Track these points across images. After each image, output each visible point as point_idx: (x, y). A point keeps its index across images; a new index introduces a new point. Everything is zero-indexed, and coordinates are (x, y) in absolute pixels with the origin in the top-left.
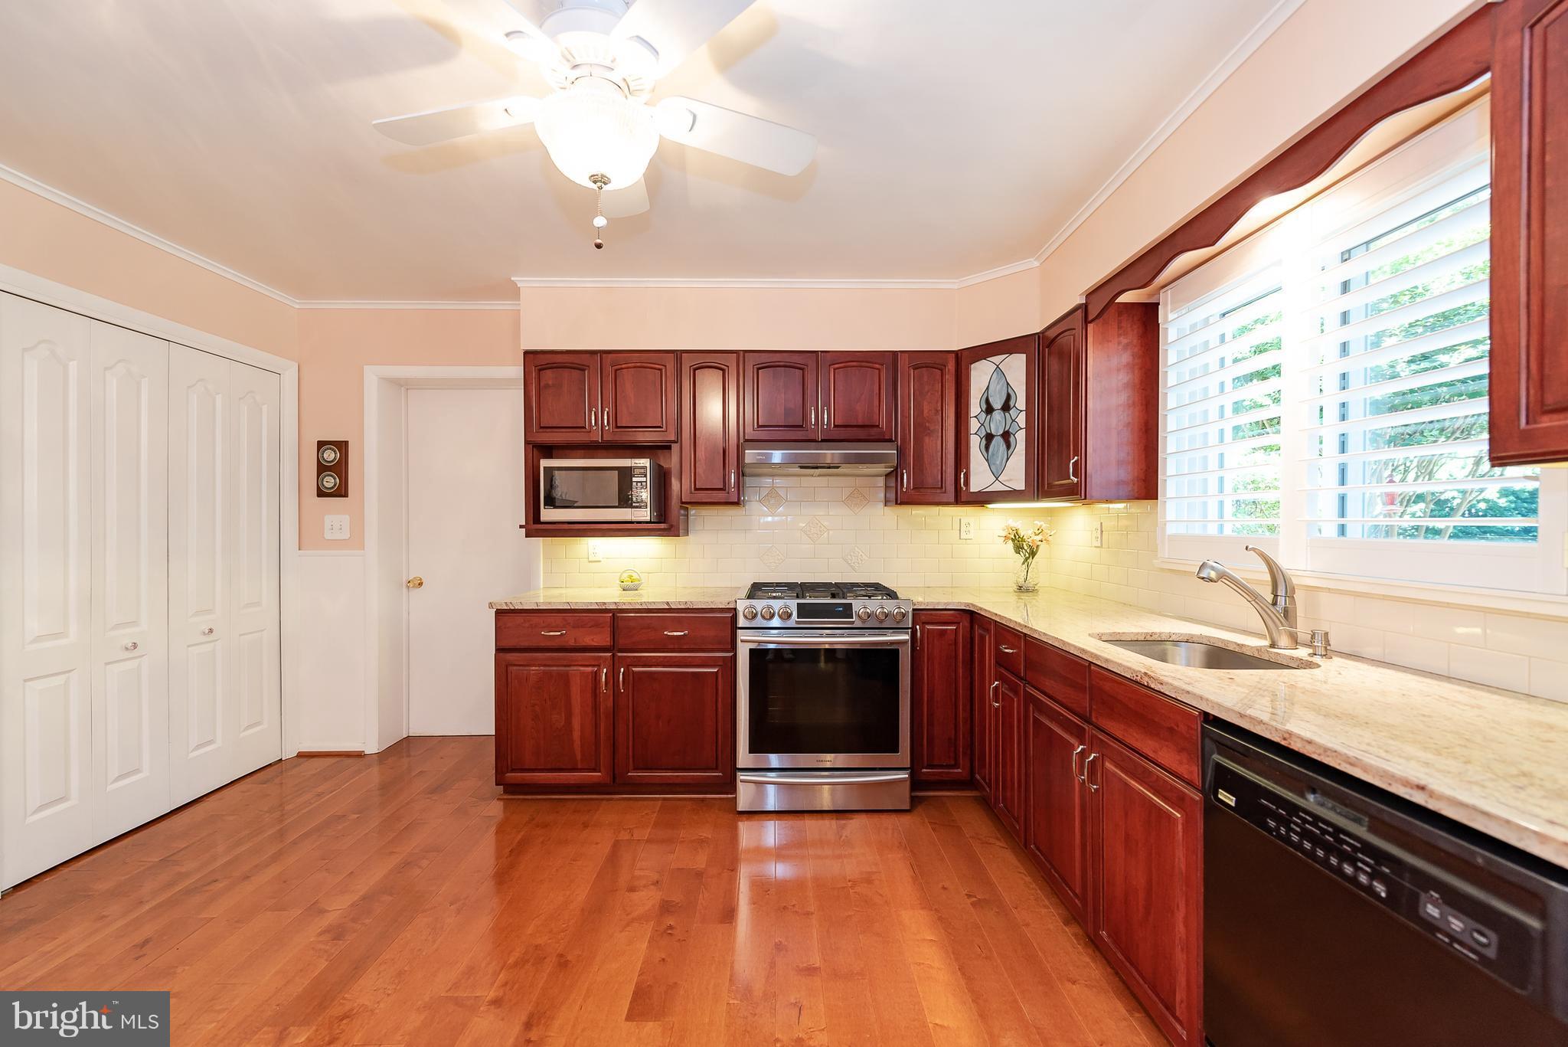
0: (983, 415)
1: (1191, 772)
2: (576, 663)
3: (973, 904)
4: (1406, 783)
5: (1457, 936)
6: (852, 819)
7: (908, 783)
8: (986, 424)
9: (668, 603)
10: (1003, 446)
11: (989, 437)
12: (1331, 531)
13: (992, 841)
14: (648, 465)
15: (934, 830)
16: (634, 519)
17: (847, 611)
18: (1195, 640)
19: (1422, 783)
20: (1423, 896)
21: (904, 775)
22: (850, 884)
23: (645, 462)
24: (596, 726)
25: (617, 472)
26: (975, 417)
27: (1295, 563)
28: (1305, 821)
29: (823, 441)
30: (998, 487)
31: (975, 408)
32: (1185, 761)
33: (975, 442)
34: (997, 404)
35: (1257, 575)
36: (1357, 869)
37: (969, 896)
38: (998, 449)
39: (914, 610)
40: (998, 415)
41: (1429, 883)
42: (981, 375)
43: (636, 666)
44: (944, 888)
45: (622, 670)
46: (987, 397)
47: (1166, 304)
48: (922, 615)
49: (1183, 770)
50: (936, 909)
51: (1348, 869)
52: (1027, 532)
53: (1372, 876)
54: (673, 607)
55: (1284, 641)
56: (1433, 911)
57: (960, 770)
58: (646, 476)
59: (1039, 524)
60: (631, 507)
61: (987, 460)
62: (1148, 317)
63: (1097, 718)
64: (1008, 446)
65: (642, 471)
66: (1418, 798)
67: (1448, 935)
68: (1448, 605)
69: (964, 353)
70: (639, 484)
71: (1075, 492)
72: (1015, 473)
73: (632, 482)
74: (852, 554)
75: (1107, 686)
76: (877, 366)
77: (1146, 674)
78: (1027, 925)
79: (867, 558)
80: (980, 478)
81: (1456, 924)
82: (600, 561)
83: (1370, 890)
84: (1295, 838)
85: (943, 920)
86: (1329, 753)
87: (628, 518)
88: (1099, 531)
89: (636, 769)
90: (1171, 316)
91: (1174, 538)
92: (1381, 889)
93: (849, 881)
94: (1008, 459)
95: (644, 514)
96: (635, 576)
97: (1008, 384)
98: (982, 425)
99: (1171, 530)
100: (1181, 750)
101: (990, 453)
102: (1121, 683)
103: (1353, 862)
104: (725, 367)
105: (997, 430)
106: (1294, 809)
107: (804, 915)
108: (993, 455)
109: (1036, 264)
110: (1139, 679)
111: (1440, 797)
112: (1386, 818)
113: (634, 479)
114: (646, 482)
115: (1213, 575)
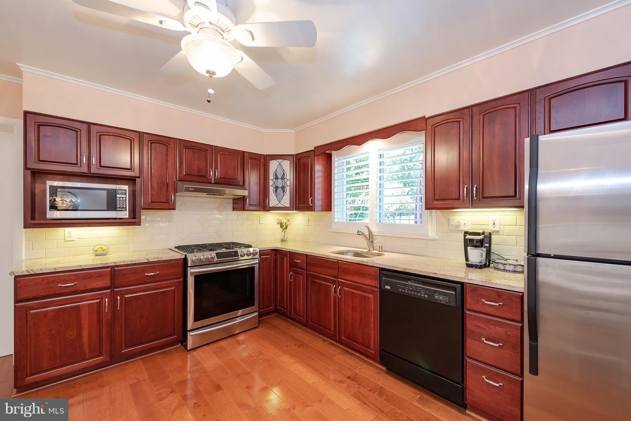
0: (275, 180)
1: (375, 284)
2: (85, 299)
3: (298, 347)
4: (432, 273)
5: (442, 300)
6: (239, 336)
7: (258, 316)
8: (276, 183)
9: (148, 259)
10: (282, 192)
11: (277, 188)
12: (378, 221)
13: (290, 327)
14: (127, 190)
15: (270, 330)
16: (118, 217)
17: (236, 254)
18: (349, 251)
19: (435, 272)
20: (435, 295)
21: (256, 314)
22: (256, 357)
23: (126, 187)
24: (100, 332)
25: (106, 191)
26: (272, 180)
27: (374, 230)
28: (408, 287)
29: (215, 183)
30: (280, 205)
31: (271, 177)
32: (374, 281)
33: (271, 189)
34: (280, 177)
35: (367, 233)
36: (421, 294)
37: (295, 345)
38: (280, 192)
39: (260, 251)
40: (280, 180)
41: (435, 292)
42: (273, 165)
43: (127, 294)
44: (287, 346)
45: (119, 298)
46: (276, 173)
47: (334, 155)
48: (262, 253)
49: (373, 284)
50: (289, 353)
51: (419, 294)
52: (284, 221)
53: (424, 294)
54: (150, 261)
55: (372, 249)
56: (437, 297)
57: (272, 307)
58: (126, 194)
59: (288, 218)
60: (116, 210)
61: (276, 196)
62: (329, 157)
63: (341, 276)
64: (284, 191)
65: (123, 192)
66: (435, 276)
67: (440, 300)
68: (405, 238)
69: (267, 156)
70: (121, 199)
71: (311, 208)
72: (286, 201)
73: (116, 197)
74: (219, 231)
75: (346, 267)
76: (237, 156)
77: (361, 261)
78: (315, 346)
79: (225, 232)
80: (273, 201)
81: (441, 298)
82: (74, 241)
83: (424, 297)
84: (406, 291)
85: (293, 355)
86: (415, 271)
87: (114, 216)
88: (308, 220)
89: (127, 347)
90: (336, 159)
91: (338, 223)
92: (426, 296)
93: (255, 357)
94: (283, 196)
95: (125, 214)
96: (104, 248)
97: (283, 170)
98: (274, 183)
99: (336, 220)
100: (372, 279)
101: (277, 193)
102: (350, 265)
103: (420, 292)
104: (168, 145)
105: (280, 185)
106: (406, 285)
107: (248, 374)
108: (278, 194)
109: (293, 132)
110: (359, 262)
111: (439, 275)
112: (428, 282)
113: (118, 196)
114: (126, 198)
115: (361, 233)
